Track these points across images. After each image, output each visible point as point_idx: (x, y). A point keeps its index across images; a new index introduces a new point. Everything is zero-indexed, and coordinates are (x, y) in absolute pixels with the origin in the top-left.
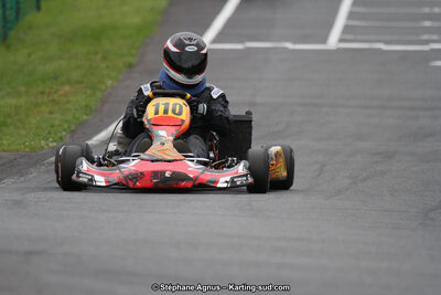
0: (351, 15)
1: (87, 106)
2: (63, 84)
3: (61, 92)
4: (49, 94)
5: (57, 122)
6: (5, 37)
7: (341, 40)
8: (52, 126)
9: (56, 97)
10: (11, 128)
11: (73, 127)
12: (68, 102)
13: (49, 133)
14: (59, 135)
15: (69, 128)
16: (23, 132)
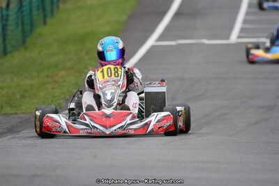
0: (245, 22)
1: (76, 84)
2: (61, 70)
3: (60, 75)
4: (52, 77)
5: (57, 94)
6: (24, 42)
7: (239, 37)
8: (54, 97)
9: (56, 78)
10: (28, 99)
11: (67, 97)
12: (64, 81)
13: (52, 101)
14: (58, 102)
15: (65, 97)
16: (35, 101)
